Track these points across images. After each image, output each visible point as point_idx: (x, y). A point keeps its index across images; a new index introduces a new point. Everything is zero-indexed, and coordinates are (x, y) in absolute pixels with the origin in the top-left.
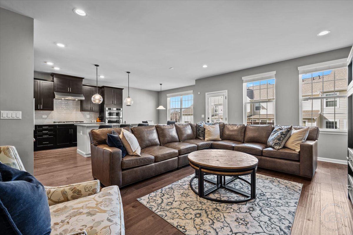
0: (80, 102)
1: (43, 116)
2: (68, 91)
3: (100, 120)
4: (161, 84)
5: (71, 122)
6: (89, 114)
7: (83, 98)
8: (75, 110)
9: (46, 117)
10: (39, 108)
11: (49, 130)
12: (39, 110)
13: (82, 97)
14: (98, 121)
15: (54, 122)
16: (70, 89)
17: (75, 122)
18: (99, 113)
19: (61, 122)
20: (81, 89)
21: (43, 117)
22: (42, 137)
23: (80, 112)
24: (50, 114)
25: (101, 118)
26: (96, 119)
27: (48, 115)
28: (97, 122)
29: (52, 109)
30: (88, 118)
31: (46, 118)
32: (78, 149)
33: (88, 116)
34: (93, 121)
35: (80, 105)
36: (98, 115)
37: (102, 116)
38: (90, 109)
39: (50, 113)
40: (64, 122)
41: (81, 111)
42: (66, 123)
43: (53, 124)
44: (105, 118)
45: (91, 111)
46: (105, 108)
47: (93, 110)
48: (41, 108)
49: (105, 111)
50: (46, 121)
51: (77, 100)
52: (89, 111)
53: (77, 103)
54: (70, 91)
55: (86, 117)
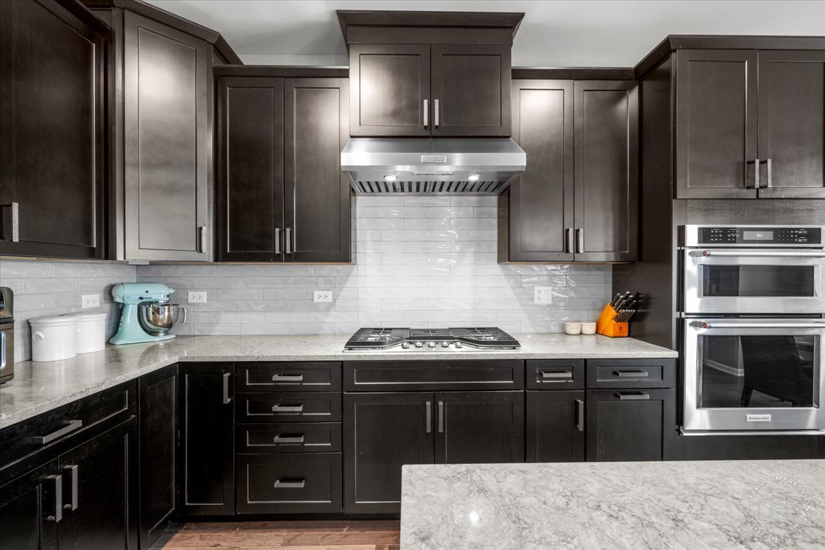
0: (494, 199)
1: (316, 293)
2: (426, 123)
3: (625, 325)
6: (551, 281)
7: (519, 160)
8: (469, 259)
9: (330, 299)
10: (278, 251)
12: (276, 258)
16: (431, 110)
18: (610, 273)
20: (503, 101)
21: (316, 300)
22: (274, 442)
23: (496, 268)
24: (347, 285)
25: (637, 307)
26: (592, 314)
27: (335, 288)
30: (540, 308)
31: (330, 307)
33: (544, 295)
34: (573, 328)
35: (495, 222)
36: (601, 287)
37: (637, 297)
38: (560, 247)
39: (347, 277)
41: (500, 261)
44: (675, 315)
45: (564, 256)
46: (682, 230)
47: (577, 251)
48: (288, 251)
49: (681, 255)
50: (328, 320)
51: (474, 178)
52: (554, 257)
53: (480, 205)
54: (437, 123)
55: (532, 299)
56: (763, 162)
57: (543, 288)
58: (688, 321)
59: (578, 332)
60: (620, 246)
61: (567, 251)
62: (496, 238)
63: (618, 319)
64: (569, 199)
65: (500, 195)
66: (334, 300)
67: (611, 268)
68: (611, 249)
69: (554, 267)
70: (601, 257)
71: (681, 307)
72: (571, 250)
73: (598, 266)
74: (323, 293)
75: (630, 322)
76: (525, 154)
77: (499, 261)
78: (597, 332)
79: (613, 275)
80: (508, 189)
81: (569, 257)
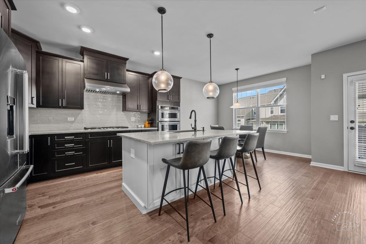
0: (121, 96)
1: (69, 118)
2: (106, 78)
3: (150, 125)
4: (237, 69)
5: (110, 127)
6: (135, 116)
7: (128, 90)
8: (115, 110)
9: (73, 120)
10: (60, 105)
11: (77, 143)
12: (60, 107)
13: (126, 87)
14: (147, 126)
15: (85, 128)
16: (107, 75)
17: (116, 127)
19: (95, 128)
20: (124, 76)
21: (68, 120)
22: (65, 154)
23: (122, 113)
24: (79, 116)
25: (151, 121)
26: (143, 123)
27: (76, 117)
28: (145, 127)
29: (82, 108)
30: (132, 122)
31: (72, 122)
32: (124, 182)
33: (133, 119)
35: (122, 102)
36: (145, 117)
37: (152, 119)
38: (137, 108)
39: (79, 114)
40: (100, 128)
42: (102, 130)
43: (83, 131)
44: (157, 121)
45: (137, 110)
46: (158, 106)
47: (140, 109)
48: (64, 106)
49: (158, 110)
50: (73, 126)
51: (118, 92)
52: (135, 110)
53: (118, 97)
54: (109, 79)
55: (131, 120)
56: (170, 96)
57: (133, 117)
58: (159, 123)
59: (140, 127)
60: (149, 109)
61: (138, 109)
62: (122, 106)
63: (148, 124)
64: (138, 98)
65: (123, 96)
66: (75, 120)
67: (147, 113)
68: (147, 109)
69: (135, 113)
70: (145, 111)
71: (158, 120)
72: (139, 109)
73: (145, 112)
74: (71, 118)
75: (151, 124)
76: (130, 89)
77: (123, 111)
78: (144, 127)
79: (148, 115)
80: (125, 95)
81: (139, 110)
